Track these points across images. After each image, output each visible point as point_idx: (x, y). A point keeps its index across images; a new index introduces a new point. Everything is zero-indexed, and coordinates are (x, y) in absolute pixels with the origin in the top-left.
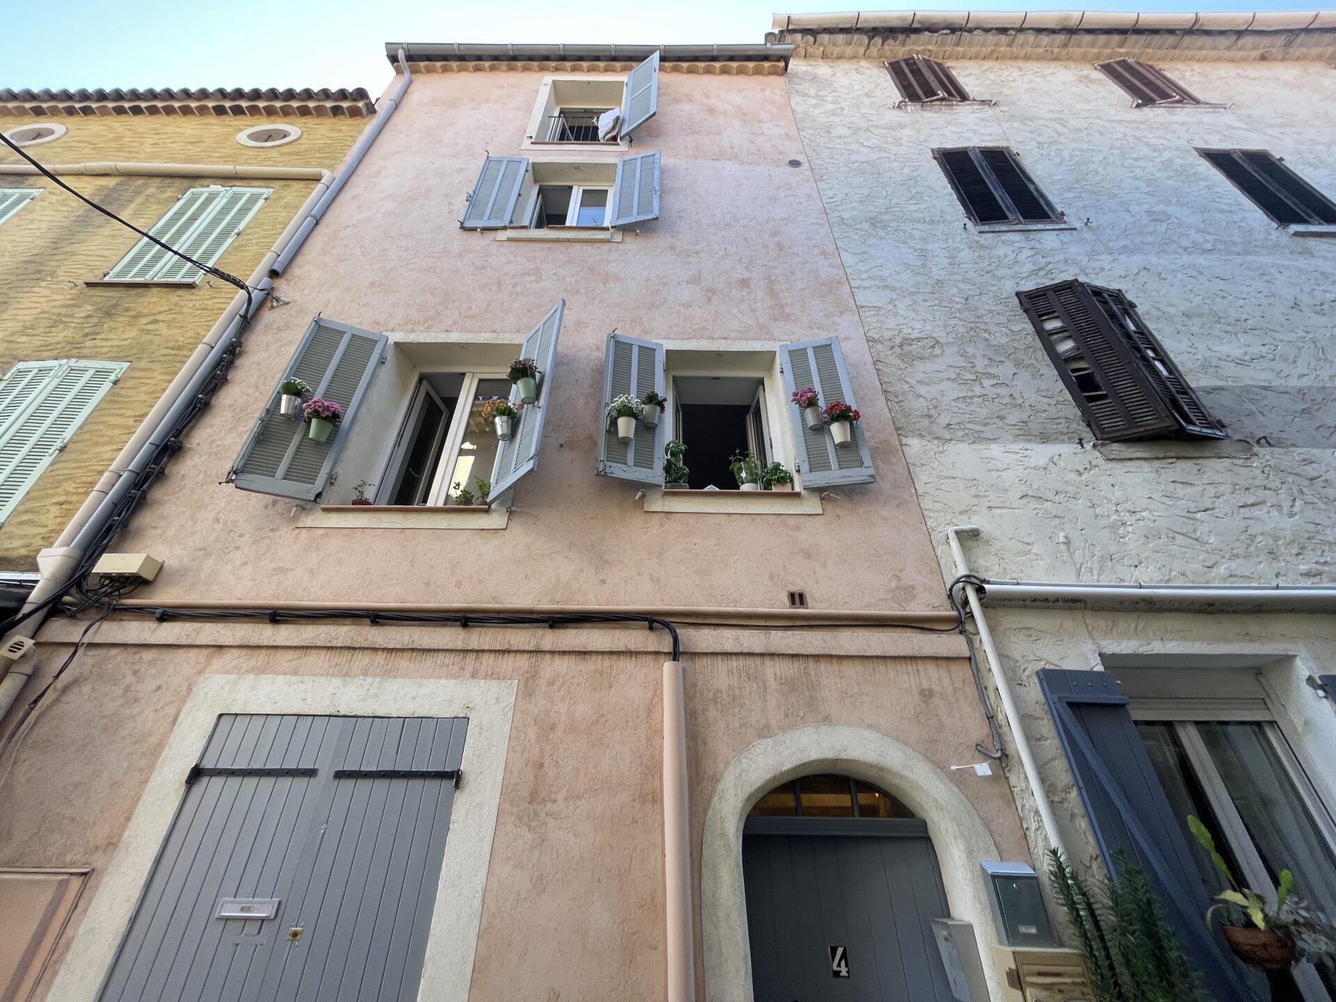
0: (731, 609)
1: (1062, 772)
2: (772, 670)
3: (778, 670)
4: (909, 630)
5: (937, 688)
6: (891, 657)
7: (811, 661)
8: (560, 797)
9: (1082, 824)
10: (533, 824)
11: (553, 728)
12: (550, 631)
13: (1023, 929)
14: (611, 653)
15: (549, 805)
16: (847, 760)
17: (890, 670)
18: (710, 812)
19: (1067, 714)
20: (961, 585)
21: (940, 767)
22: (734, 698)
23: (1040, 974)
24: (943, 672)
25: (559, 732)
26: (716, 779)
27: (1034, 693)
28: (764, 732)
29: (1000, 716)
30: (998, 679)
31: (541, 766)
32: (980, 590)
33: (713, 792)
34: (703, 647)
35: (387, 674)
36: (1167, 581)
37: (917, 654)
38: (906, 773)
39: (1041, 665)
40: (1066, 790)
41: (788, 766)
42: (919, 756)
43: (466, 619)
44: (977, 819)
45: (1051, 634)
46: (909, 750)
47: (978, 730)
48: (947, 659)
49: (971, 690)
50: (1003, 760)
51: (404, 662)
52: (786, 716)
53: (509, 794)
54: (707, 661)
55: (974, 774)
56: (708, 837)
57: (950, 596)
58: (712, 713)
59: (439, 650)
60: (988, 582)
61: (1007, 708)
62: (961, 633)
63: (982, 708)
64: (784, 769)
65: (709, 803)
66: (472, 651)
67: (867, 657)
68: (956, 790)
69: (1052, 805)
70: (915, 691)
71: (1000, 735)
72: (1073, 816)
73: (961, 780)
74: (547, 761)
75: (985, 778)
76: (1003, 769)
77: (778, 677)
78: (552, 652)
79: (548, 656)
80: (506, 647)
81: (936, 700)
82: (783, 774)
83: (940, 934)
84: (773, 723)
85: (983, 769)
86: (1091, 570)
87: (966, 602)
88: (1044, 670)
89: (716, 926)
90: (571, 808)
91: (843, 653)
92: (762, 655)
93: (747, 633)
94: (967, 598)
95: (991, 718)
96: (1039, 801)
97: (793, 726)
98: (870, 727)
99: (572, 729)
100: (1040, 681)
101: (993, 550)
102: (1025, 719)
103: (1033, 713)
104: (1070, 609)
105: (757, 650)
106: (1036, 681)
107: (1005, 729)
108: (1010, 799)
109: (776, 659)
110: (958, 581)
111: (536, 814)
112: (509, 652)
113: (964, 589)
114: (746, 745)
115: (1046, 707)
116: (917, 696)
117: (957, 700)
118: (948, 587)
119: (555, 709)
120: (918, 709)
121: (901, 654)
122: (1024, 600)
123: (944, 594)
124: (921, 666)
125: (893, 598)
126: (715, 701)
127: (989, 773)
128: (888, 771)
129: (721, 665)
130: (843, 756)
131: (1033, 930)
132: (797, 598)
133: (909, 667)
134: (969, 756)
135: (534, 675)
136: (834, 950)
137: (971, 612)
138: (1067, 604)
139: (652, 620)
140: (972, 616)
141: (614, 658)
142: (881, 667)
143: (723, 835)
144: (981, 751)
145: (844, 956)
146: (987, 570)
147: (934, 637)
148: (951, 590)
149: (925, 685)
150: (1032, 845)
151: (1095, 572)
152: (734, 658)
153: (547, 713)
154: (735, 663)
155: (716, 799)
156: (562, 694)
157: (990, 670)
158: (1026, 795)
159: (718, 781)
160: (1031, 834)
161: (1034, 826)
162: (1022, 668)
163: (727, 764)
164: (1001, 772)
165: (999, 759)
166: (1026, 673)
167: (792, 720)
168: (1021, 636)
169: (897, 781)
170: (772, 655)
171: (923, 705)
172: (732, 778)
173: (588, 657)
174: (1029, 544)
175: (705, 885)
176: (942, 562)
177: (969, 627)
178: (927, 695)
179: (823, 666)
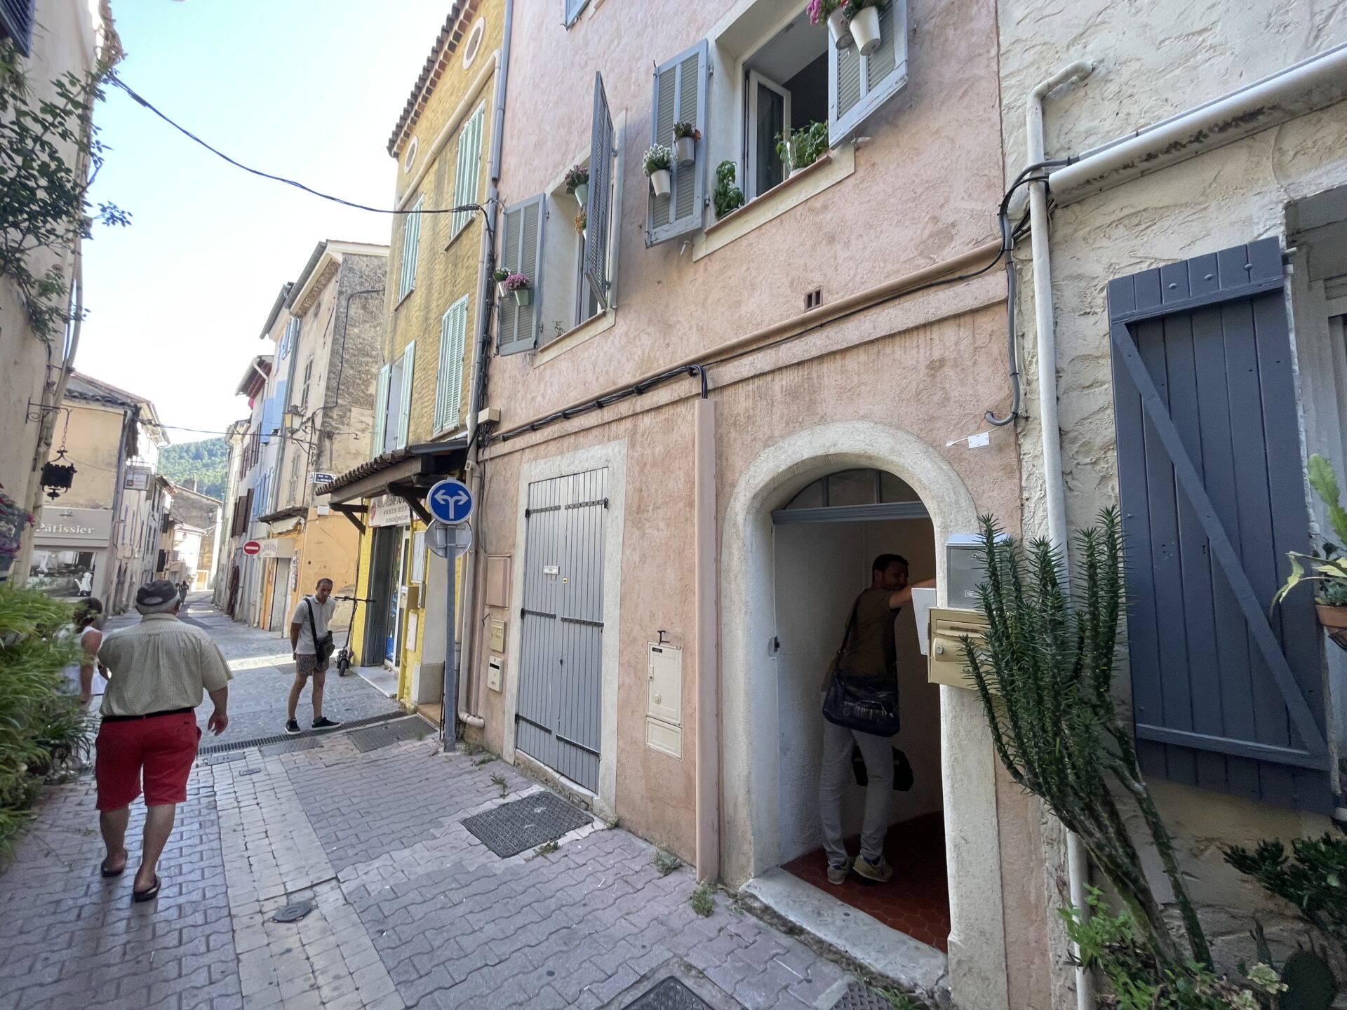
0: (748, 336)
2: (780, 384)
3: (784, 383)
4: (930, 290)
5: (950, 355)
6: (900, 333)
7: (815, 363)
10: (639, 525)
11: (645, 466)
12: (638, 397)
13: (969, 594)
14: (672, 403)
15: (646, 514)
16: (835, 455)
17: (896, 351)
18: (728, 510)
19: (1125, 340)
20: (1021, 189)
21: (933, 446)
22: (749, 417)
23: (952, 628)
24: (965, 333)
25: (648, 467)
26: (733, 485)
31: (641, 491)
33: (731, 495)
34: (727, 380)
35: (576, 448)
37: (931, 319)
40: (1103, 449)
42: (911, 438)
43: (599, 403)
47: (994, 394)
48: (974, 312)
49: (1000, 345)
50: (1019, 420)
51: (582, 439)
52: (787, 424)
53: (628, 507)
54: (731, 390)
55: (966, 446)
56: (726, 527)
57: (1003, 216)
58: (733, 434)
59: (593, 427)
60: (1070, 163)
61: (1040, 358)
62: (1002, 267)
63: (1007, 364)
64: (779, 470)
65: (728, 503)
66: (606, 423)
67: (872, 342)
68: (946, 467)
70: (923, 366)
71: (1023, 395)
73: (954, 458)
74: (643, 487)
75: (983, 450)
76: (1017, 435)
77: (784, 389)
79: (641, 416)
80: (620, 416)
81: (947, 370)
84: (776, 433)
85: (980, 440)
87: (1024, 218)
90: (655, 515)
91: (845, 345)
92: (772, 372)
94: (1029, 207)
95: (1015, 375)
97: (793, 432)
98: (863, 418)
102: (1074, 362)
105: (767, 369)
109: (784, 371)
110: (1019, 183)
111: (640, 520)
112: (622, 418)
114: (756, 456)
116: (923, 370)
117: (975, 363)
118: (1004, 194)
119: (646, 452)
120: (921, 386)
121: (911, 325)
124: (935, 333)
125: (922, 253)
126: (735, 424)
127: (988, 443)
128: (877, 459)
129: (741, 390)
130: (832, 451)
132: (814, 298)
133: (921, 338)
134: (971, 426)
135: (634, 431)
137: (1029, 227)
139: (689, 369)
140: (1028, 237)
141: (674, 406)
144: (990, 420)
147: (960, 287)
148: (1005, 205)
149: (936, 356)
152: (751, 381)
153: (642, 456)
154: (751, 386)
155: (732, 500)
156: (649, 441)
158: (1036, 463)
159: (734, 487)
160: (1031, 504)
161: (1037, 495)
163: (741, 472)
167: (793, 425)
168: (1119, 233)
170: (780, 369)
171: (928, 380)
172: (743, 483)
173: (660, 410)
177: (1017, 254)
178: (936, 366)
179: (827, 367)
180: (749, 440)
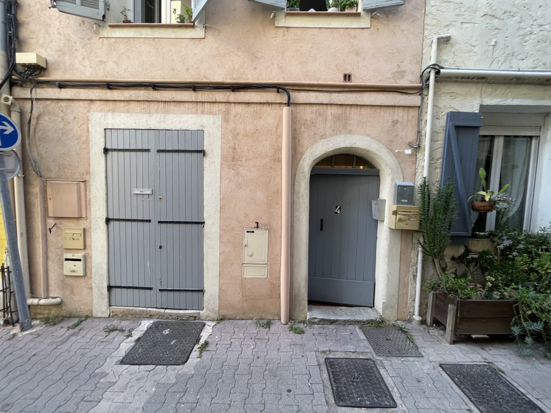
0: (315, 82)
1: (439, 153)
2: (331, 111)
3: (333, 111)
4: (396, 93)
5: (400, 120)
6: (384, 106)
7: (348, 107)
8: (244, 159)
9: (439, 171)
10: (234, 168)
11: (238, 134)
12: (232, 93)
13: (403, 201)
14: (260, 103)
15: (239, 162)
16: (355, 148)
17: (382, 112)
18: (299, 165)
19: (453, 131)
20: (429, 70)
21: (391, 151)
22: (313, 123)
23: (404, 212)
24: (405, 113)
25: (240, 137)
26: (302, 154)
27: (442, 122)
28: (323, 137)
29: (423, 132)
30: (429, 117)
31: (235, 149)
32: (438, 73)
33: (301, 158)
34: (301, 101)
35: (166, 112)
36: (534, 68)
37: (397, 105)
38: (377, 153)
39: (451, 110)
40: (438, 160)
41: (331, 149)
42: (384, 146)
43: (194, 87)
44: (400, 169)
45: (462, 95)
46: (381, 144)
47: (412, 137)
48: (409, 107)
49: (415, 122)
50: (417, 148)
51: (172, 107)
52: (333, 130)
53: (224, 158)
54: (302, 107)
55: (404, 153)
56: (298, 173)
57: (421, 76)
58: (303, 129)
59: (185, 102)
60: (443, 68)
61: (427, 130)
62: (420, 95)
63: (417, 128)
64: (329, 150)
65: (299, 162)
66: (200, 102)
67: (373, 106)
68: (395, 159)
69: (430, 165)
70: (390, 121)
71: (420, 139)
72: (436, 168)
73: (398, 156)
74: (237, 147)
75: (408, 155)
76: (416, 152)
77: (333, 114)
78: (235, 103)
79: (233, 105)
80: (214, 100)
81: (398, 125)
82: (329, 152)
83: (374, 202)
84: (328, 133)
85: (408, 152)
86: (499, 61)
87: (428, 79)
88: (451, 113)
89: (299, 198)
90: (248, 163)
91: (363, 104)
92: (327, 104)
93: (321, 94)
94: (429, 77)
95: (419, 132)
96: (426, 164)
97: (336, 134)
98: (367, 135)
99: (246, 135)
100: (448, 116)
101: (453, 50)
102: (433, 133)
103: (438, 131)
104: (478, 83)
105: (325, 102)
106: (445, 117)
107: (423, 137)
108: (415, 163)
109: (333, 106)
110: (428, 68)
111: (235, 165)
112: (216, 102)
113: (429, 72)
114: (316, 142)
115: (444, 129)
116: (390, 123)
117: (407, 125)
118: (422, 71)
119: (238, 127)
120: (390, 128)
121: (389, 104)
122: (457, 78)
123: (419, 74)
124: (396, 110)
125: (393, 77)
126: (304, 124)
127: (410, 153)
128: (371, 152)
129: (308, 109)
130: (354, 146)
131: (406, 201)
132: (347, 77)
133: (391, 110)
134: (404, 146)
135: (228, 112)
136: (337, 207)
137: (429, 84)
138: (477, 80)
139: (279, 88)
140: (428, 87)
141: (262, 105)
142: (378, 110)
143: (303, 172)
144: (410, 145)
145: (340, 208)
146: (446, 61)
147: (406, 97)
148: (423, 72)
149: (395, 119)
150: (416, 177)
151: (500, 63)
152: (314, 106)
153: (235, 128)
154: (314, 108)
155: (301, 161)
156: (240, 121)
157: (427, 112)
158: (421, 161)
159: (303, 154)
160: (418, 174)
161: (420, 171)
162: (441, 112)
163: (307, 148)
164: (415, 153)
165: (416, 148)
166: (442, 114)
167: (335, 132)
168: (448, 97)
169: (373, 156)
170: (331, 104)
171: (392, 127)
172: (308, 153)
173: (250, 105)
174: (474, 46)
175: (296, 187)
176: (424, 57)
177: (425, 92)
178: (395, 123)
179: (354, 110)
180: (313, 134)
